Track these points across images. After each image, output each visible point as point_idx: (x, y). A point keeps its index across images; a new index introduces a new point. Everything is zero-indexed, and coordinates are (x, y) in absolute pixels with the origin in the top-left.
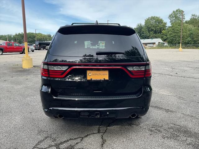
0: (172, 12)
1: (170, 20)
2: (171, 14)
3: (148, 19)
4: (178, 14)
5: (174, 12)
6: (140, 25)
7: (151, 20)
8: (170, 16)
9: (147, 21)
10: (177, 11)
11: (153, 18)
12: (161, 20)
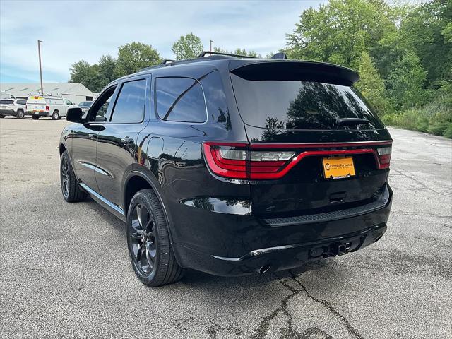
0: (180, 39)
1: (177, 54)
2: (178, 43)
3: (126, 48)
4: (190, 44)
5: (182, 38)
6: (109, 59)
7: (133, 50)
8: (175, 46)
9: (125, 52)
10: (188, 37)
11: (136, 47)
12: (155, 53)
